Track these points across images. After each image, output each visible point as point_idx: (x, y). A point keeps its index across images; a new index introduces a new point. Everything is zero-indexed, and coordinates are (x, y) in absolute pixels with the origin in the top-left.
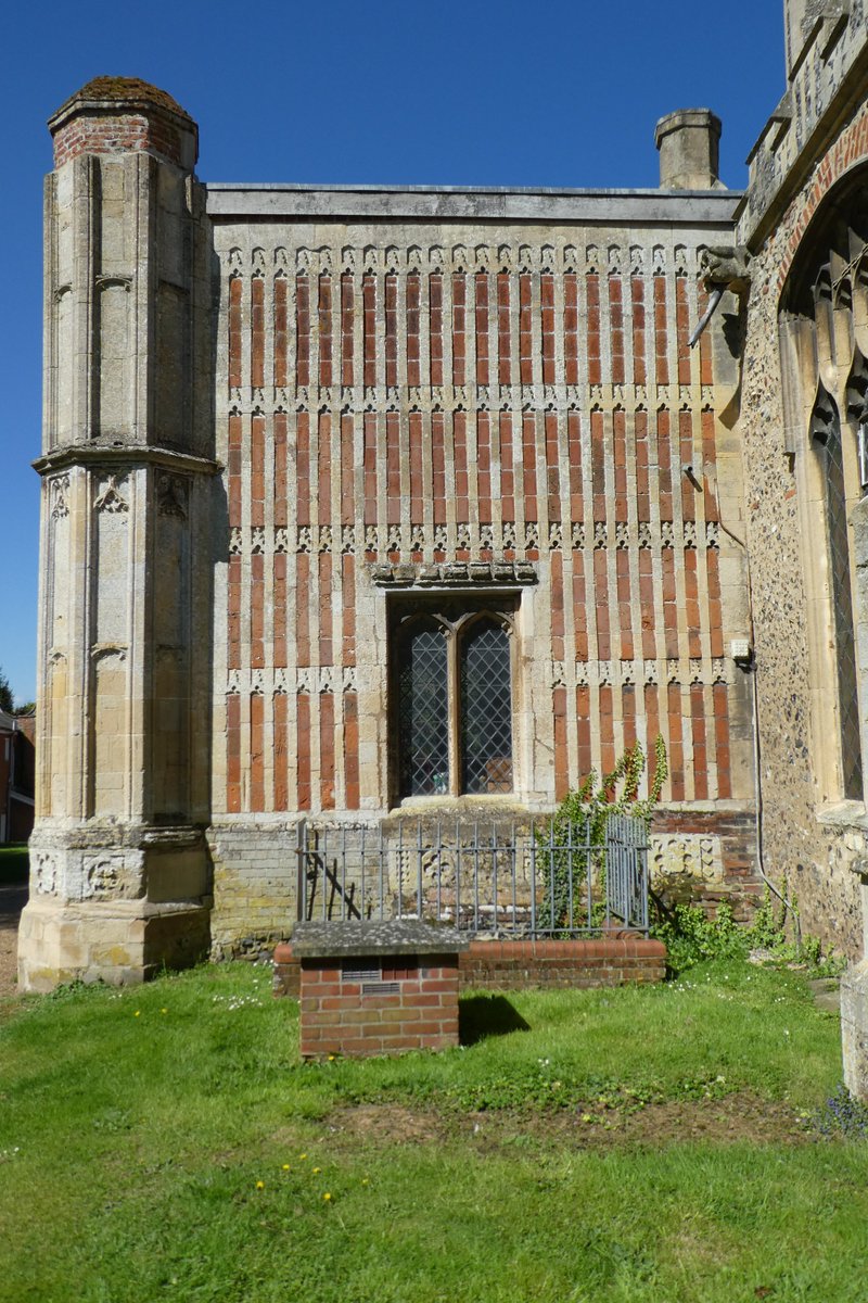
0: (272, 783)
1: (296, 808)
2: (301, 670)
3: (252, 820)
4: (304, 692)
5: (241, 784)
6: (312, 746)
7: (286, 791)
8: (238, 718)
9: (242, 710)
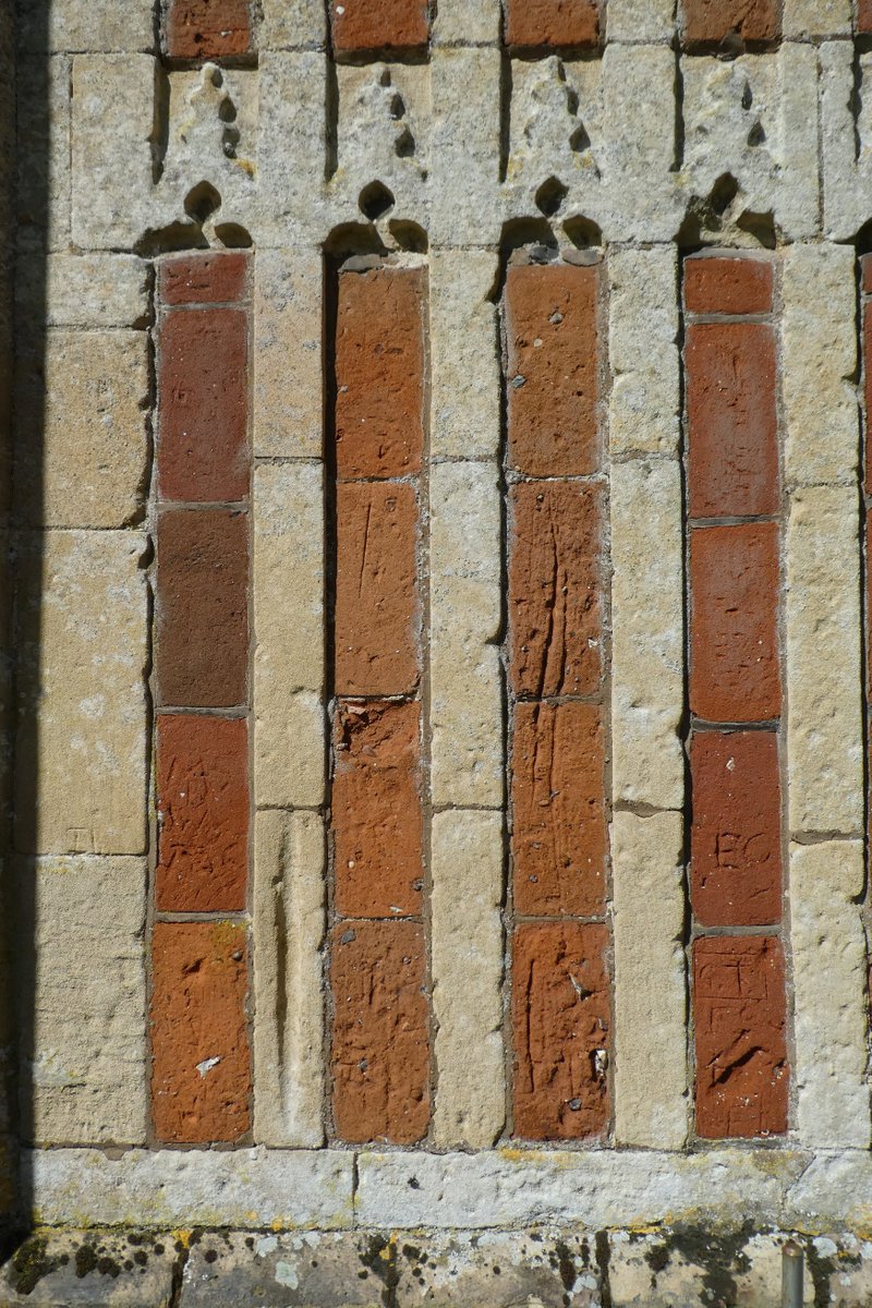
0: (492, 925)
1: (675, 1119)
2: (708, 72)
3: (334, 1208)
4: (731, 242)
5: (255, 923)
6: (792, 649)
7: (597, 990)
8: (238, 423)
9: (260, 364)
